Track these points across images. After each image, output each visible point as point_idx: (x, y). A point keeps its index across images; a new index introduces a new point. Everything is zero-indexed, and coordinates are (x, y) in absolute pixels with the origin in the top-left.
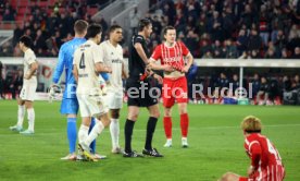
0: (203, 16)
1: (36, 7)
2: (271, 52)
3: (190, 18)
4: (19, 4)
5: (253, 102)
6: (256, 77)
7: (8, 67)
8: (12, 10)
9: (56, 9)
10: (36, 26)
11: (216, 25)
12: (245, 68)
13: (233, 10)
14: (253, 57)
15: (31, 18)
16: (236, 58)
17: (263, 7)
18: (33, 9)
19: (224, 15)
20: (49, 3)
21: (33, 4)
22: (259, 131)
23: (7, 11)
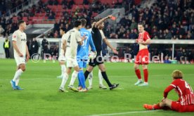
0: (153, 17)
1: (66, 12)
2: (189, 36)
3: (147, 18)
4: (57, 10)
5: (179, 62)
6: (181, 49)
7: (51, 43)
8: (53, 13)
9: (76, 13)
10: (66, 22)
11: (160, 22)
12: (175, 45)
13: (169, 14)
14: (179, 39)
15: (63, 18)
16: (170, 39)
17: (185, 12)
18: (64, 13)
19: (164, 16)
20: (72, 10)
21: (64, 10)
22: (181, 78)
23: (51, 14)
